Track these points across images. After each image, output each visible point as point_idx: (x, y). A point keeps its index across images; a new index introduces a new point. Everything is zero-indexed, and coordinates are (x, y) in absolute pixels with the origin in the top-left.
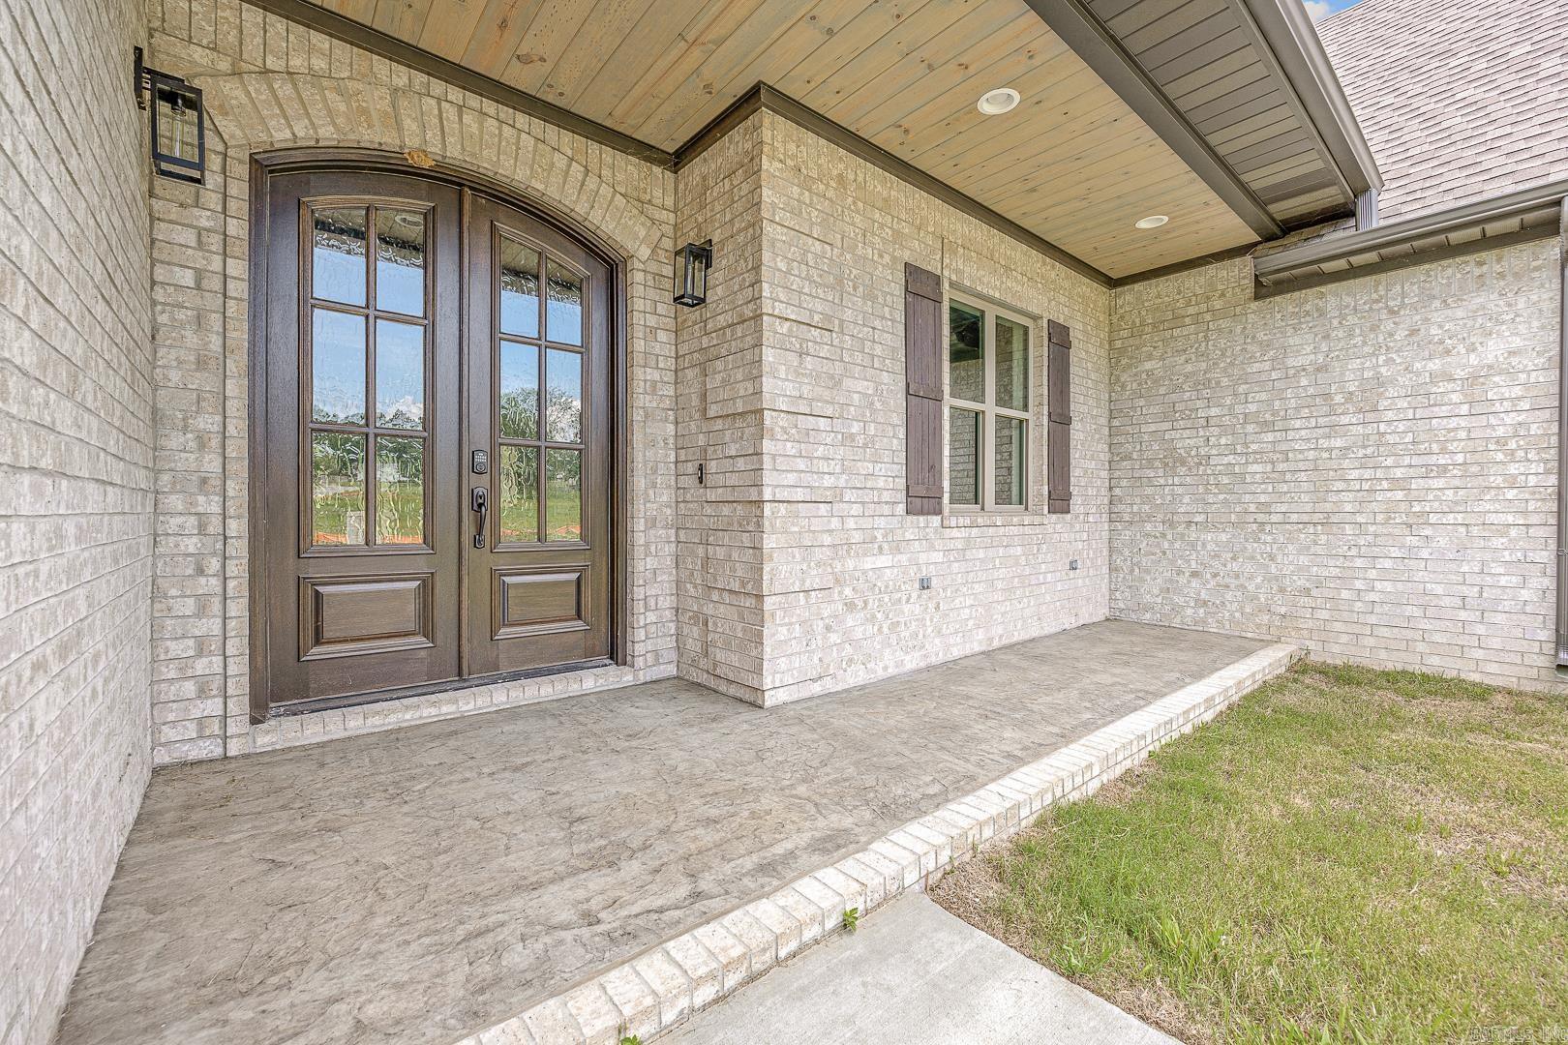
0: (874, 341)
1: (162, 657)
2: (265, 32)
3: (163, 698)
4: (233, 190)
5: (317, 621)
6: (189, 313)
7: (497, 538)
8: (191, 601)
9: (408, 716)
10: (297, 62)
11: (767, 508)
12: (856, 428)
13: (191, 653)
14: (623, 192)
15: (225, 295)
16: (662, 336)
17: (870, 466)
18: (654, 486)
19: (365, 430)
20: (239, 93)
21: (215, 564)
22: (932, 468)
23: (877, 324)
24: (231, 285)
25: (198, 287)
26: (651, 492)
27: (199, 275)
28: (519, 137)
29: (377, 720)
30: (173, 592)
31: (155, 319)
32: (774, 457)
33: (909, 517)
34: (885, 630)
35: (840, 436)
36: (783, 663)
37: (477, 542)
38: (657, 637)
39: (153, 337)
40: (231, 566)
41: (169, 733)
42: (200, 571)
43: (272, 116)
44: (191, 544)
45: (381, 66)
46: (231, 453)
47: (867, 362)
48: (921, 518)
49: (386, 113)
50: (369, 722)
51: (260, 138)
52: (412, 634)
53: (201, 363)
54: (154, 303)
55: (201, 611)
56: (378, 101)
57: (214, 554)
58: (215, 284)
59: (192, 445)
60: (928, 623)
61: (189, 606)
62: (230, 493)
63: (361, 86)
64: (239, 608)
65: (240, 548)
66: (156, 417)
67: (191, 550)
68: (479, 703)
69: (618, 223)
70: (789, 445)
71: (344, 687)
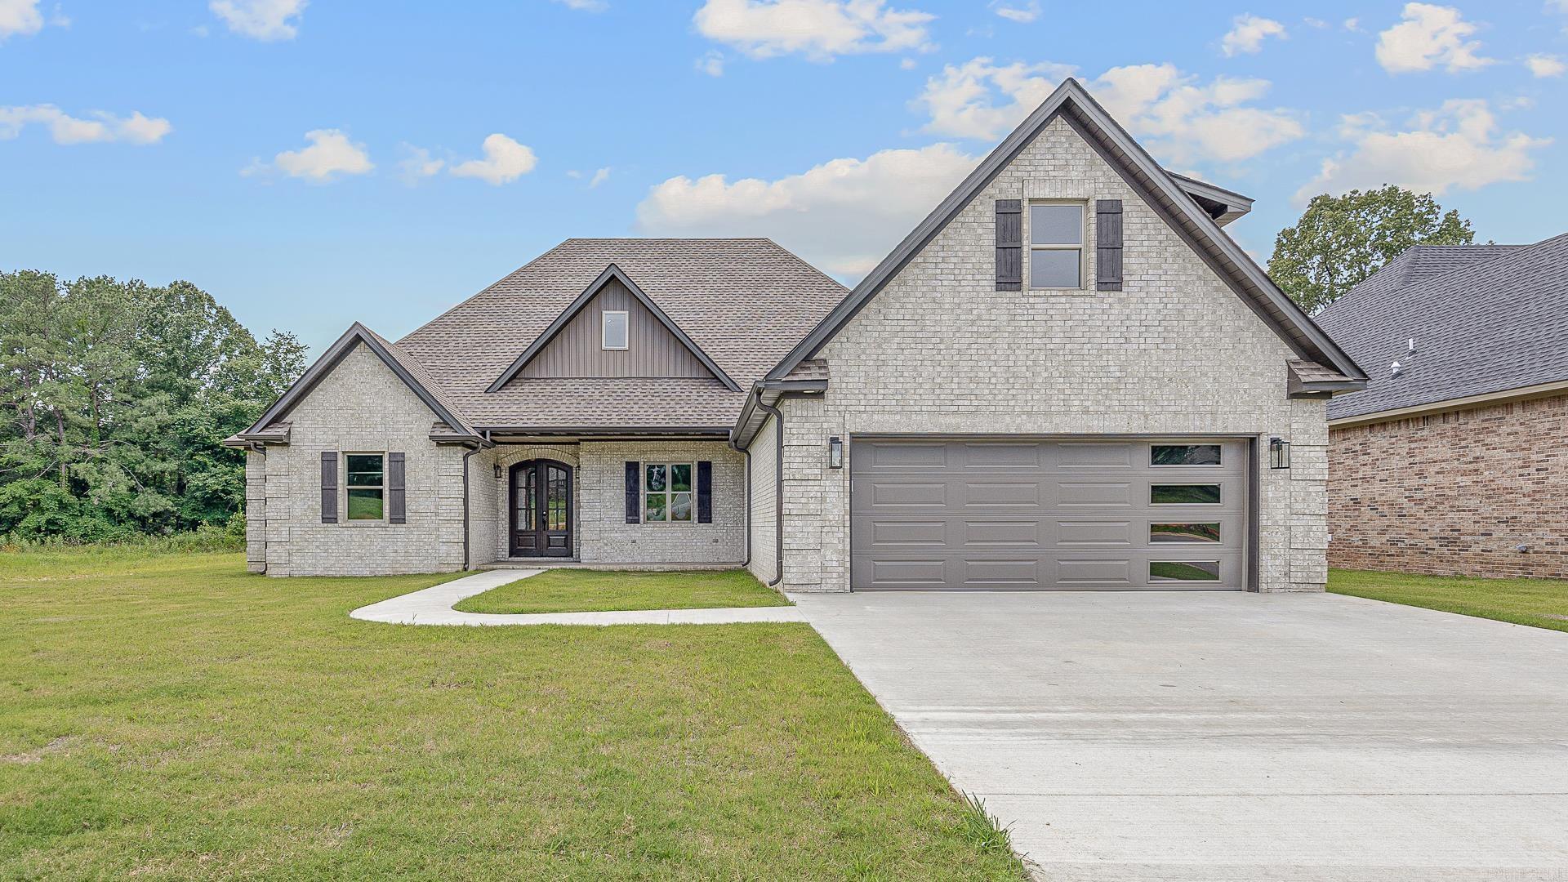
0: (614, 483)
4: (506, 474)
5: (519, 542)
7: (548, 529)
11: (582, 523)
12: (608, 504)
17: (613, 512)
22: (636, 511)
23: (616, 479)
32: (583, 512)
33: (628, 524)
34: (618, 551)
35: (603, 506)
37: (545, 529)
47: (612, 488)
48: (632, 525)
51: (510, 465)
52: (534, 546)
58: (504, 489)
60: (635, 552)
64: (507, 538)
65: (507, 529)
70: (587, 509)
71: (523, 554)
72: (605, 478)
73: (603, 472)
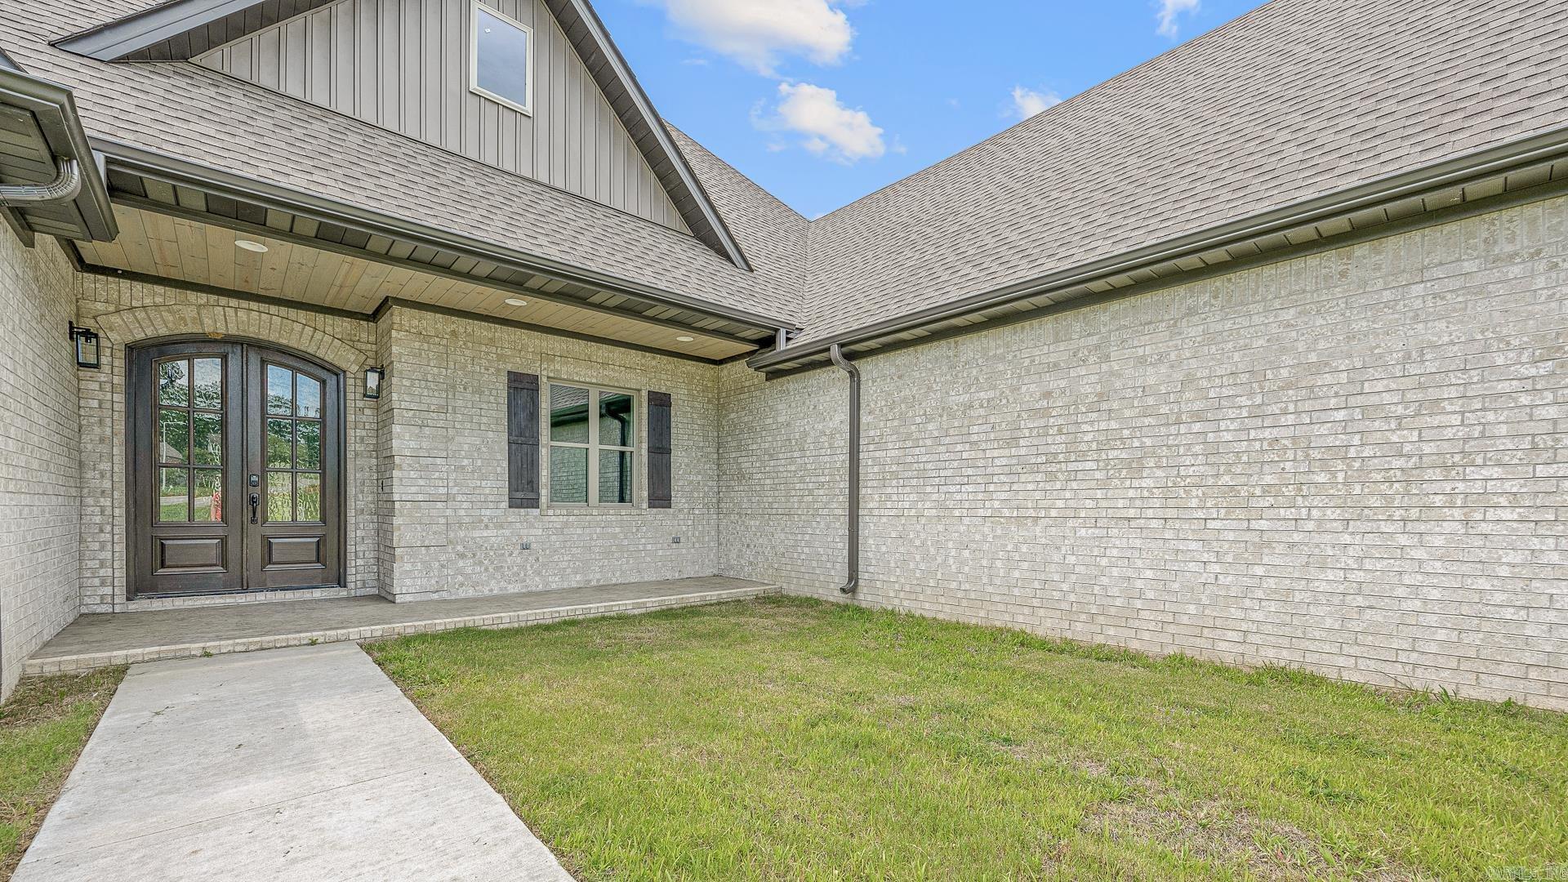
0: (481, 416)
1: (84, 567)
2: (131, 290)
3: (85, 585)
4: (116, 363)
5: (162, 557)
6: (96, 419)
7: (265, 520)
8: (97, 544)
9: (207, 602)
10: (147, 301)
11: (397, 505)
12: (465, 462)
13: (98, 566)
14: (340, 337)
15: (113, 410)
16: (367, 412)
17: (479, 482)
18: (362, 492)
19: (188, 466)
20: (119, 320)
21: (108, 528)
22: (530, 482)
23: (484, 406)
24: (115, 405)
25: (100, 407)
26: (360, 496)
27: (101, 402)
28: (271, 319)
29: (190, 603)
30: (89, 540)
31: (80, 423)
32: (401, 479)
33: (512, 510)
34: (491, 570)
35: (453, 467)
36: (408, 582)
37: (254, 521)
38: (364, 572)
39: (80, 431)
40: (116, 530)
41: (87, 600)
42: (101, 531)
43: (135, 328)
44: (98, 519)
45: (192, 296)
46: (116, 479)
47: (475, 426)
48: (522, 510)
49: (194, 318)
50: (186, 603)
51: (129, 339)
52: (215, 565)
53: (102, 440)
54: (80, 416)
55: (102, 548)
56: (190, 312)
57: (108, 523)
58: (108, 405)
59: (98, 476)
60: (529, 568)
61: (97, 546)
62: (115, 497)
63: (181, 307)
64: (120, 548)
65: (121, 522)
66: (81, 464)
67: (97, 522)
68: (248, 599)
69: (336, 354)
70: (412, 472)
71: (178, 589)
72: (460, 403)
73: (454, 387)
